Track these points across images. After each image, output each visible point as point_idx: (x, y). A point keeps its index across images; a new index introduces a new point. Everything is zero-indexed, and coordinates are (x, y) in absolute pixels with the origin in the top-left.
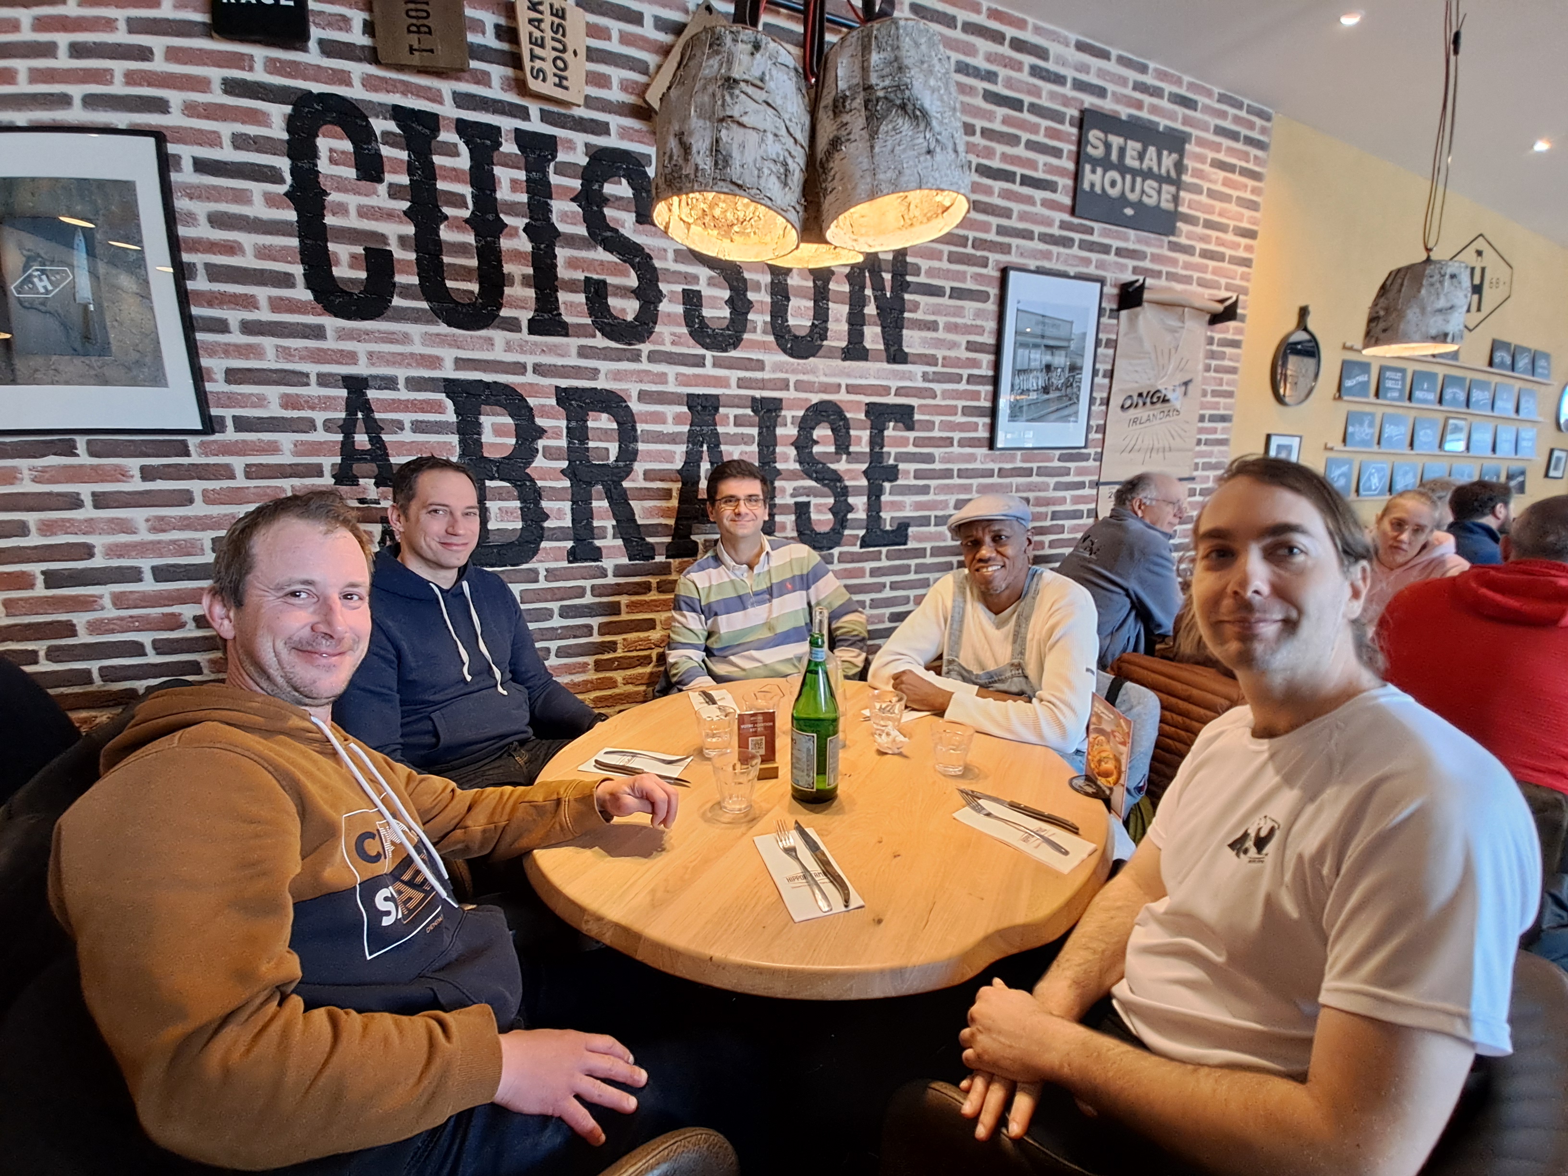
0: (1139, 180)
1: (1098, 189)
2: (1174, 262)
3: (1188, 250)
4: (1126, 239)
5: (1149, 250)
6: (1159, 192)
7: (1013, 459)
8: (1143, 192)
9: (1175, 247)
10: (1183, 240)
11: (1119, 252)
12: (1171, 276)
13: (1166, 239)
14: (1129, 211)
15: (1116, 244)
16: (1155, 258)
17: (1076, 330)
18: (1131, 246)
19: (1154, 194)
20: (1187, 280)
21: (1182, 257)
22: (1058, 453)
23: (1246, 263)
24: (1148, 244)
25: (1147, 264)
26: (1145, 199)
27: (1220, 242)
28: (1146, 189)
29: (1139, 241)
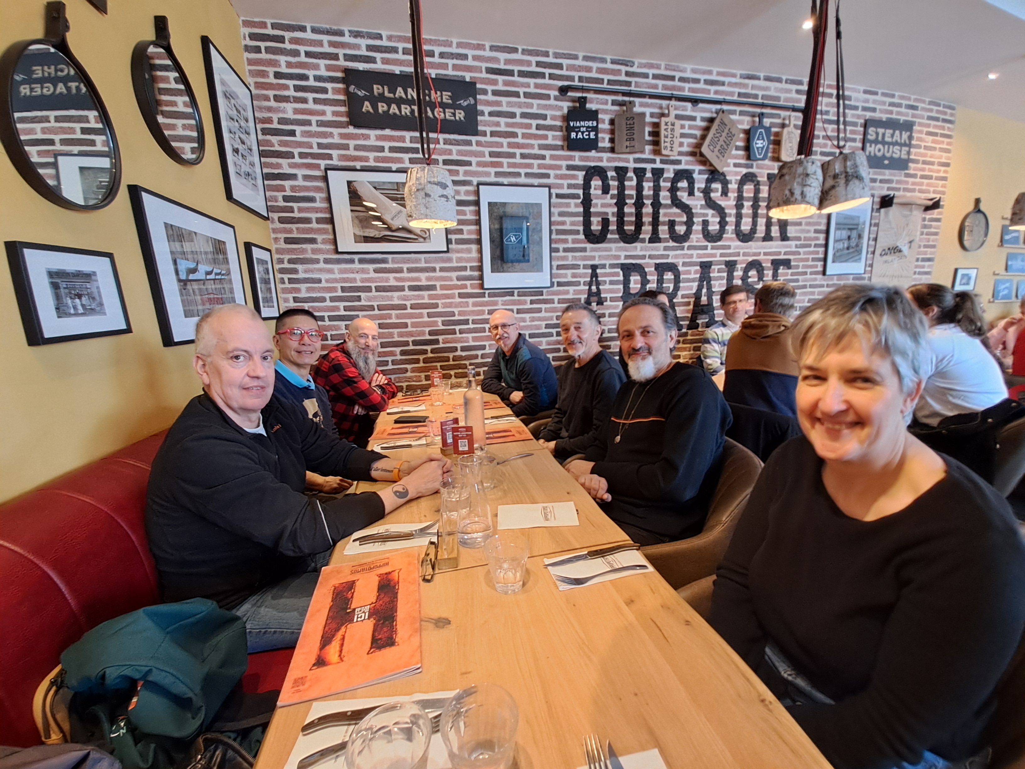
0: (891, 147)
1: (872, 154)
2: (907, 183)
3: (914, 176)
4: (884, 175)
5: (895, 178)
6: (901, 151)
7: (832, 280)
8: (893, 152)
9: (908, 175)
10: (911, 172)
11: (881, 181)
12: (905, 190)
13: (903, 172)
14: (886, 162)
15: (879, 177)
16: (898, 182)
17: (861, 220)
18: (887, 177)
19: (898, 152)
20: (913, 190)
21: (911, 180)
22: (852, 276)
23: (944, 179)
24: (894, 175)
25: (894, 185)
26: (894, 155)
27: (930, 170)
28: (895, 150)
29: (891, 175)
